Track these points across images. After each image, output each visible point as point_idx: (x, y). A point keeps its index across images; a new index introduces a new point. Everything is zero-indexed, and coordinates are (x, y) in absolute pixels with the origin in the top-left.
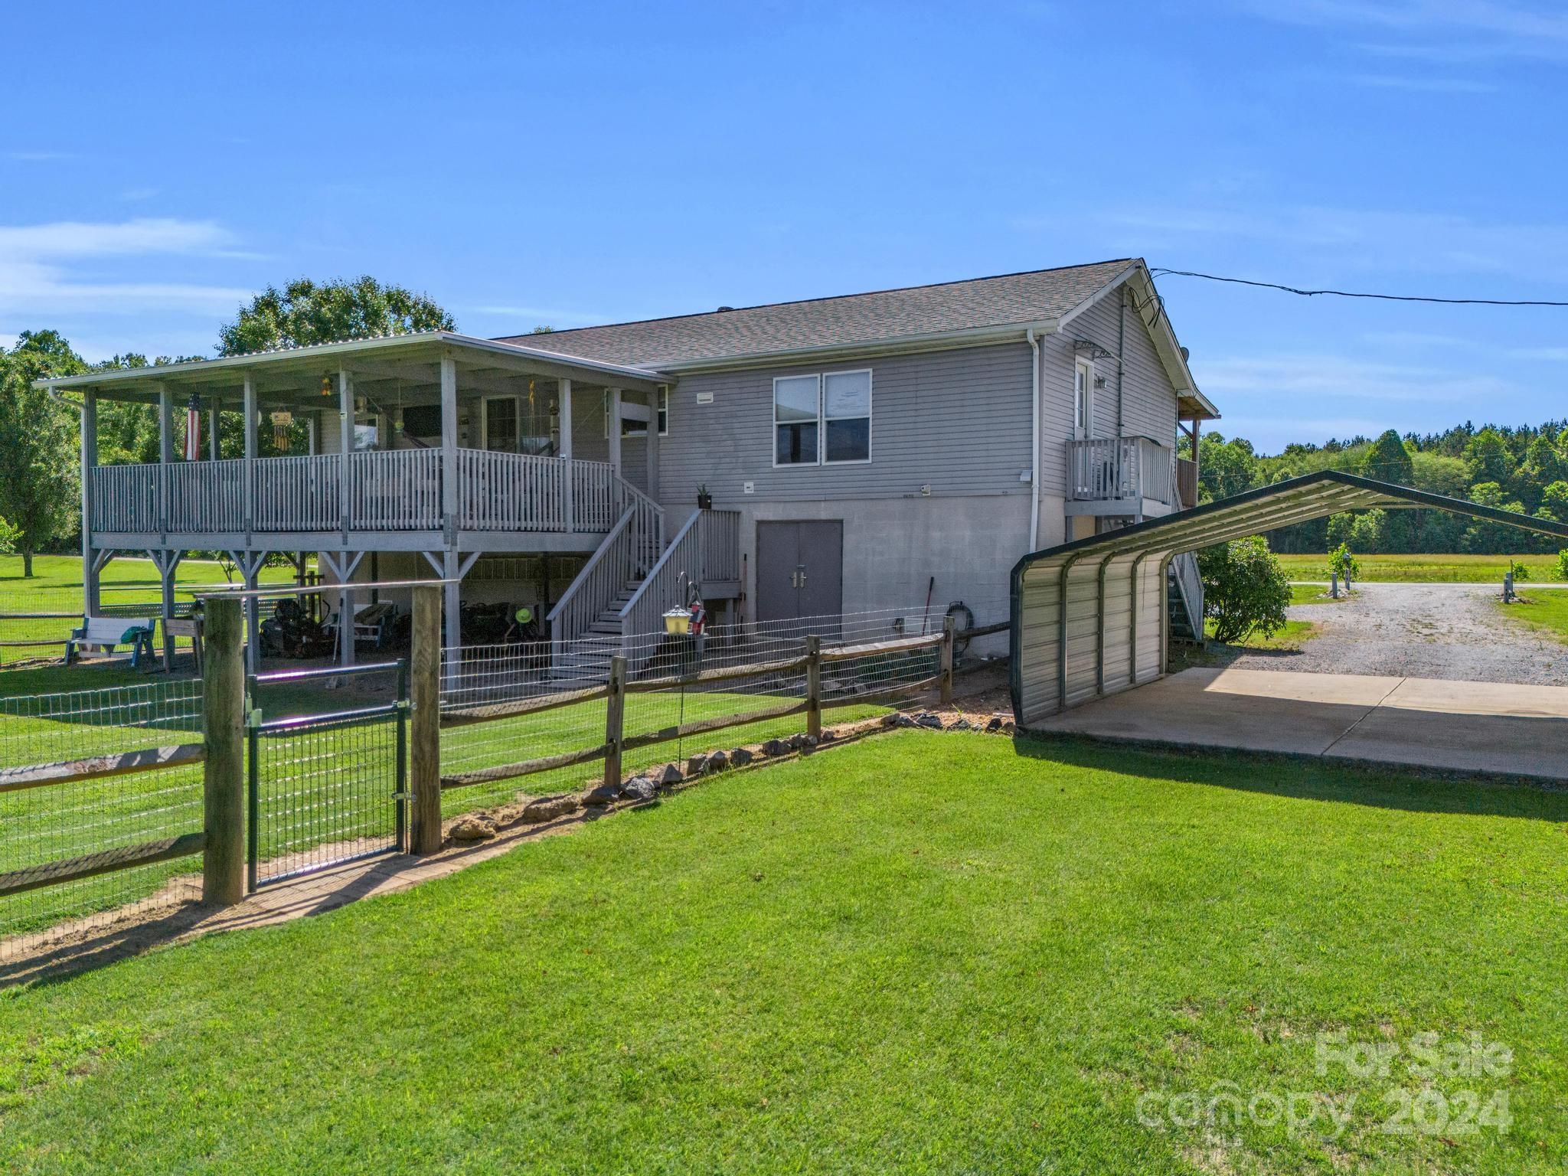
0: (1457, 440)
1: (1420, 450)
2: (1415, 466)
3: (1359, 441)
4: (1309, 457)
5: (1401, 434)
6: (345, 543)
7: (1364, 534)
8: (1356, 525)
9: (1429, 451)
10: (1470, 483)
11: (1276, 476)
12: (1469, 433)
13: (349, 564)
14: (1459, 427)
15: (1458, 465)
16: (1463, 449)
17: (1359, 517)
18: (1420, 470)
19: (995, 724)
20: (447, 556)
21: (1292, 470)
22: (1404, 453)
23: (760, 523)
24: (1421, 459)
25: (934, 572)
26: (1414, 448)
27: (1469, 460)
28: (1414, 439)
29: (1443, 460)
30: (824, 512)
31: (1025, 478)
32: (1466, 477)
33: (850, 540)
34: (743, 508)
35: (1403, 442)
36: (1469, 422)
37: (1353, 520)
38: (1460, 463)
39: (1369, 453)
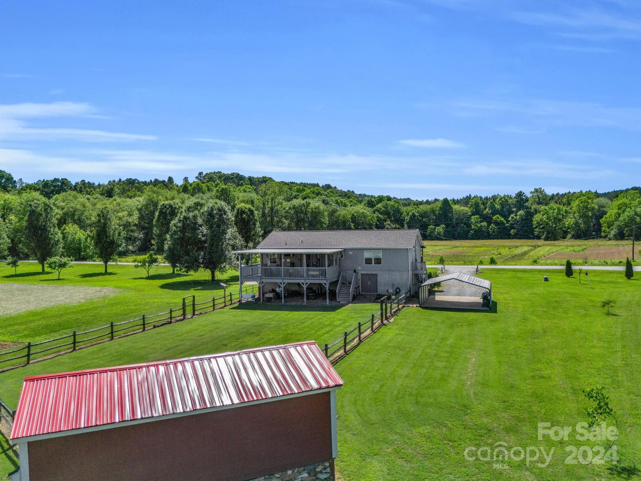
0: (466, 201)
1: (455, 204)
2: (454, 210)
3: (436, 200)
4: (421, 206)
5: (449, 199)
6: (305, 281)
7: (439, 234)
8: (436, 230)
9: (458, 204)
10: (471, 216)
11: (410, 213)
12: (470, 199)
13: (306, 285)
14: (467, 196)
15: (466, 209)
16: (468, 204)
17: (437, 228)
18: (455, 211)
19: (417, 306)
20: (327, 284)
21: (415, 211)
22: (450, 206)
23: (362, 274)
24: (456, 207)
25: (394, 283)
26: (453, 204)
27: (470, 208)
28: (453, 200)
29: (463, 208)
30: (374, 273)
31: (408, 269)
32: (469, 214)
33: (378, 277)
34: (359, 271)
35: (450, 202)
36: (470, 195)
37: (435, 229)
38: (467, 209)
39: (439, 206)
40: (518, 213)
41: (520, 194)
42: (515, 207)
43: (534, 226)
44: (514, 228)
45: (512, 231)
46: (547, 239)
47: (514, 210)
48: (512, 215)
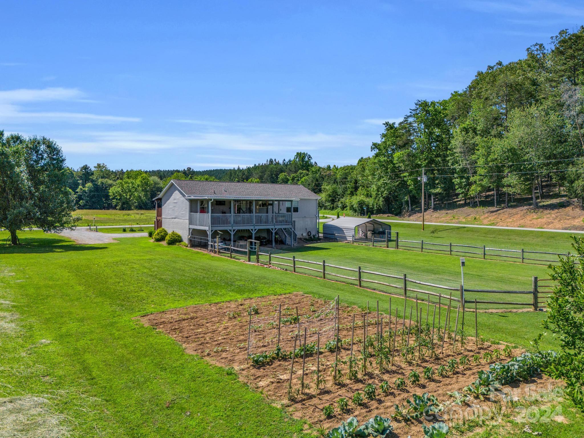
6: (254, 227)
13: (255, 231)
25: (306, 227)
33: (296, 223)
40: (86, 185)
41: (85, 168)
42: (81, 179)
43: (111, 198)
44: (83, 199)
45: (81, 201)
46: (122, 209)
47: (80, 182)
48: (80, 187)
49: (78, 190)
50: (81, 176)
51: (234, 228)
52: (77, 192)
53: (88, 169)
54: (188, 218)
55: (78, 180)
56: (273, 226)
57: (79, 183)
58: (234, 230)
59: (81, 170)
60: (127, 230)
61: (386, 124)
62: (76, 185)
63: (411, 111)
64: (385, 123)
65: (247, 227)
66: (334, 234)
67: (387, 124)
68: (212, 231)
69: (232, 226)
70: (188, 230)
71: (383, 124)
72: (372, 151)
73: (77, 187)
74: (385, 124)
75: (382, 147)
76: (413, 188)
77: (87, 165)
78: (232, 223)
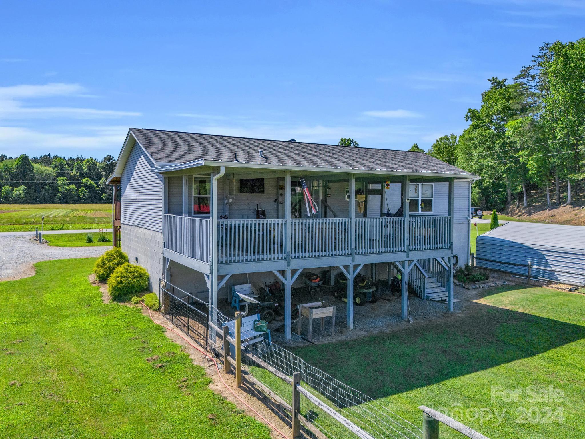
1: (36, 162)
2: (35, 169)
5: (28, 156)
7: (18, 196)
8: (15, 192)
10: (56, 177)
12: (50, 158)
16: (50, 164)
17: (15, 189)
18: (37, 171)
22: (30, 164)
24: (37, 167)
26: (33, 162)
27: (54, 168)
29: (45, 168)
32: (54, 175)
35: (30, 160)
36: (49, 154)
38: (50, 169)
39: (16, 163)
42: (104, 171)
44: (106, 193)
45: (104, 195)
47: (103, 173)
48: (103, 179)
49: (101, 182)
50: (104, 168)
51: (295, 264)
52: (100, 185)
53: (111, 159)
54: (160, 227)
55: (101, 171)
56: (404, 254)
57: (102, 175)
58: (293, 272)
59: (104, 161)
60: (95, 239)
61: (494, 79)
62: (99, 177)
63: (534, 58)
64: (491, 79)
65: (331, 259)
66: (529, 266)
67: (494, 81)
68: (221, 278)
69: (288, 259)
70: (161, 262)
71: (489, 80)
72: (467, 121)
73: (100, 179)
74: (491, 81)
75: (482, 115)
76: (534, 174)
77: (110, 156)
78: (288, 249)
